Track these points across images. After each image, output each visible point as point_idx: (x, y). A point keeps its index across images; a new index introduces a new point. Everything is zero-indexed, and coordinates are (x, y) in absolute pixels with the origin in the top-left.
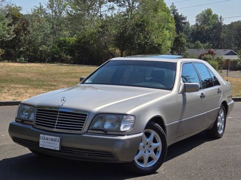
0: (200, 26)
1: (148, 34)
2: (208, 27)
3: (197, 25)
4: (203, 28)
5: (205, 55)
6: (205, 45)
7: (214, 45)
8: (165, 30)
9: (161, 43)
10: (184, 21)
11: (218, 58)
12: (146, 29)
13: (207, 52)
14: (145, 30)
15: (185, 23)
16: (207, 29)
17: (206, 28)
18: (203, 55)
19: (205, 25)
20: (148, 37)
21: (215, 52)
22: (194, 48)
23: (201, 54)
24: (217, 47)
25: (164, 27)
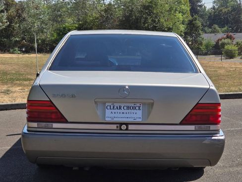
0: (217, 9)
1: (156, 17)
2: (226, 10)
3: (214, 8)
4: (221, 10)
5: (223, 40)
6: (223, 29)
7: (232, 29)
8: (177, 12)
9: (171, 27)
10: (199, 4)
11: (237, 43)
12: (155, 12)
13: (225, 36)
14: (153, 13)
15: (201, 6)
16: (225, 12)
17: (223, 11)
18: (221, 40)
19: (222, 8)
20: (157, 20)
21: (234, 36)
22: (211, 33)
23: (218, 38)
24: (236, 31)
25: (176, 10)
